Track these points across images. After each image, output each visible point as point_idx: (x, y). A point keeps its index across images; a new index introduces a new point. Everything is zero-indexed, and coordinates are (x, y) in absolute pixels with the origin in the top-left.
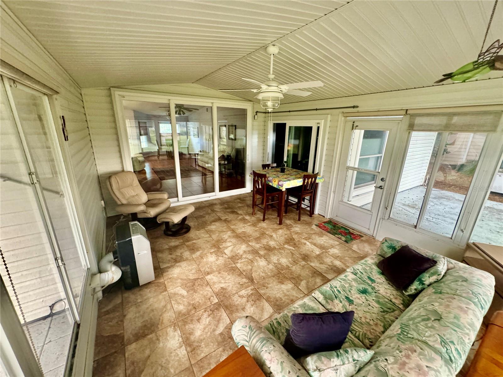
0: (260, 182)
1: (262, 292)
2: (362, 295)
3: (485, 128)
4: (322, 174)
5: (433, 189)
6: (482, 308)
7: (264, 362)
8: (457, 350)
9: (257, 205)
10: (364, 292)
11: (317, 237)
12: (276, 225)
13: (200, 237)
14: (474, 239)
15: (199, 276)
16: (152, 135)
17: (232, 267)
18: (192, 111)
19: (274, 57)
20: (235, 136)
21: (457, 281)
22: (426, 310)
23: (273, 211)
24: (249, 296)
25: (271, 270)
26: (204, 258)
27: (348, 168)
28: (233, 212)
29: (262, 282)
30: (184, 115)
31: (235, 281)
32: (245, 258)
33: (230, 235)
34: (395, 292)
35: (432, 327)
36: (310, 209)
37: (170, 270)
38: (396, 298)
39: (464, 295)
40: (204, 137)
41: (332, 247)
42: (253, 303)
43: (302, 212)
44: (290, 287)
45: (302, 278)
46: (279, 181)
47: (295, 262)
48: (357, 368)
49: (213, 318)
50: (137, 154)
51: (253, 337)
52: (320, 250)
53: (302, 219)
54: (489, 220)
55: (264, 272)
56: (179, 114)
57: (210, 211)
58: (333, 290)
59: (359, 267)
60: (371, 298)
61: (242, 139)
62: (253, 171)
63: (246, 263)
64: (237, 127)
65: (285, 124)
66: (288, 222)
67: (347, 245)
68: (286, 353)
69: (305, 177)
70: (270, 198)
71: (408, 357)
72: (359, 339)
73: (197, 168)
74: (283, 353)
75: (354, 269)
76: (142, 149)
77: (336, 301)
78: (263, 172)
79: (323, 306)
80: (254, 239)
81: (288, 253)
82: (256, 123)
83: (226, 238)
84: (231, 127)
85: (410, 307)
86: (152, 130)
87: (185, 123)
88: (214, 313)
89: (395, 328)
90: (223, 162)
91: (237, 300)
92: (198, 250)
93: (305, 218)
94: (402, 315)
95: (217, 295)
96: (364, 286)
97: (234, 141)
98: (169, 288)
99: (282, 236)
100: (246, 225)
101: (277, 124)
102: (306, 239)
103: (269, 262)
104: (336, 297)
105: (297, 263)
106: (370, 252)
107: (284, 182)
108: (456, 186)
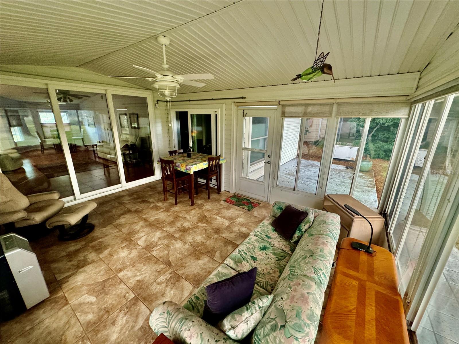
0: (168, 168)
1: (180, 272)
2: (263, 251)
3: (325, 115)
4: (223, 156)
5: (302, 160)
6: (335, 239)
7: (185, 340)
8: (323, 274)
9: (168, 191)
10: (264, 248)
11: (225, 211)
12: (188, 207)
13: (107, 233)
14: (328, 192)
15: (109, 276)
16: (31, 126)
17: (147, 257)
18: (82, 98)
19: (166, 48)
20: (138, 124)
21: (320, 224)
22: (304, 250)
23: (184, 194)
24: (168, 281)
25: (187, 249)
26: (114, 255)
27: (244, 149)
28: (144, 201)
29: (180, 263)
30: (72, 103)
31: (152, 270)
32: (161, 244)
33: (142, 225)
34: (285, 243)
35: (309, 262)
36: (218, 187)
37: (71, 279)
38: (286, 247)
39: (325, 233)
40: (102, 127)
41: (239, 216)
42: (172, 286)
43: (210, 190)
44: (206, 261)
45: (216, 250)
46: (187, 166)
47: (209, 237)
48: (263, 313)
49: (131, 315)
50: (9, 149)
51: (172, 320)
52: (229, 222)
53: (211, 197)
54: (335, 178)
55: (181, 253)
56: (65, 101)
57: (117, 204)
58: (241, 254)
59: (259, 229)
60: (269, 252)
61: (146, 128)
62: (160, 158)
63: (162, 249)
64: (139, 115)
65: (187, 112)
66: (199, 202)
67: (249, 213)
68: (204, 324)
69: (210, 160)
70: (180, 182)
71: (295, 290)
72: (263, 288)
73: (98, 160)
74: (201, 325)
75: (255, 232)
76: (16, 143)
77: (244, 262)
78: (170, 159)
79: (234, 269)
80: (168, 223)
81: (202, 230)
82: (157, 112)
83: (138, 229)
84: (132, 116)
85: (295, 251)
86: (28, 120)
87: (76, 111)
88: (132, 309)
89: (287, 271)
90: (127, 152)
91: (155, 288)
92: (106, 249)
93: (214, 196)
94: (291, 258)
95: (133, 290)
96: (263, 244)
97: (137, 130)
98: (71, 300)
99: (195, 216)
100: (158, 212)
101: (180, 112)
102: (217, 214)
103: (185, 243)
104: (244, 259)
105: (211, 238)
106: (267, 214)
107: (191, 166)
108: (316, 157)
